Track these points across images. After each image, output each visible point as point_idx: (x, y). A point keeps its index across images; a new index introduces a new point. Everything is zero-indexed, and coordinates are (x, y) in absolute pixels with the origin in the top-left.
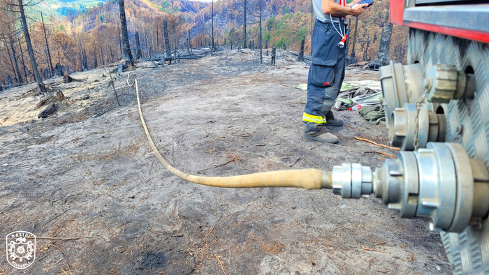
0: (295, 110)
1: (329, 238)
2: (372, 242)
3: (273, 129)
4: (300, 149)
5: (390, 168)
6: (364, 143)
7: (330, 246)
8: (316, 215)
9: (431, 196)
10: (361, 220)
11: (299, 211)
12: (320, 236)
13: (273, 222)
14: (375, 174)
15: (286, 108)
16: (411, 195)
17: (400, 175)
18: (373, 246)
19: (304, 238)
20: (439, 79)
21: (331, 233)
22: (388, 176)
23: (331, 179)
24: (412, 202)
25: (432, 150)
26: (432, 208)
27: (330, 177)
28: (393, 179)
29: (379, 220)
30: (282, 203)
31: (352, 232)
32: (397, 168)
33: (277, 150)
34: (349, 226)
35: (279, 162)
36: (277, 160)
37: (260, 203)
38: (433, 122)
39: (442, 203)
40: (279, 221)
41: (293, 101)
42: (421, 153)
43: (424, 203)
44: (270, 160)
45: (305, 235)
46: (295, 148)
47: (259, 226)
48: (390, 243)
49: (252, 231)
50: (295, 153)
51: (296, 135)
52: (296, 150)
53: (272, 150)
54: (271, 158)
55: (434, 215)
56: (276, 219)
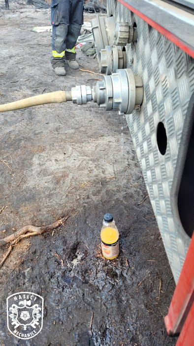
0: (35, 51)
1: (71, 138)
2: (97, 136)
3: (21, 68)
4: (44, 82)
5: (100, 85)
6: (87, 74)
7: (73, 142)
8: (62, 126)
9: (118, 98)
10: (89, 125)
11: (51, 125)
12: (66, 138)
13: (35, 134)
14: (93, 90)
15: (27, 50)
16: (109, 98)
17: (104, 89)
18: (97, 138)
19: (56, 140)
20: (120, 32)
21: (72, 135)
22: (99, 89)
23: (71, 95)
24: (110, 102)
25: (118, 74)
26: (119, 103)
27: (70, 94)
28: (101, 91)
29: (99, 123)
30: (39, 122)
31: (85, 132)
32: (103, 85)
33: (28, 84)
34: (83, 129)
35: (31, 93)
36: (29, 92)
37: (24, 123)
38: (120, 57)
39: (123, 100)
40: (39, 133)
41: (31, 43)
42: (114, 75)
43: (115, 101)
44: (24, 92)
45: (57, 138)
46: (40, 81)
47: (26, 138)
48: (106, 135)
49: (23, 142)
50: (41, 85)
51: (39, 72)
52: (41, 83)
53: (24, 85)
54: (24, 91)
55: (120, 107)
56: (37, 132)
